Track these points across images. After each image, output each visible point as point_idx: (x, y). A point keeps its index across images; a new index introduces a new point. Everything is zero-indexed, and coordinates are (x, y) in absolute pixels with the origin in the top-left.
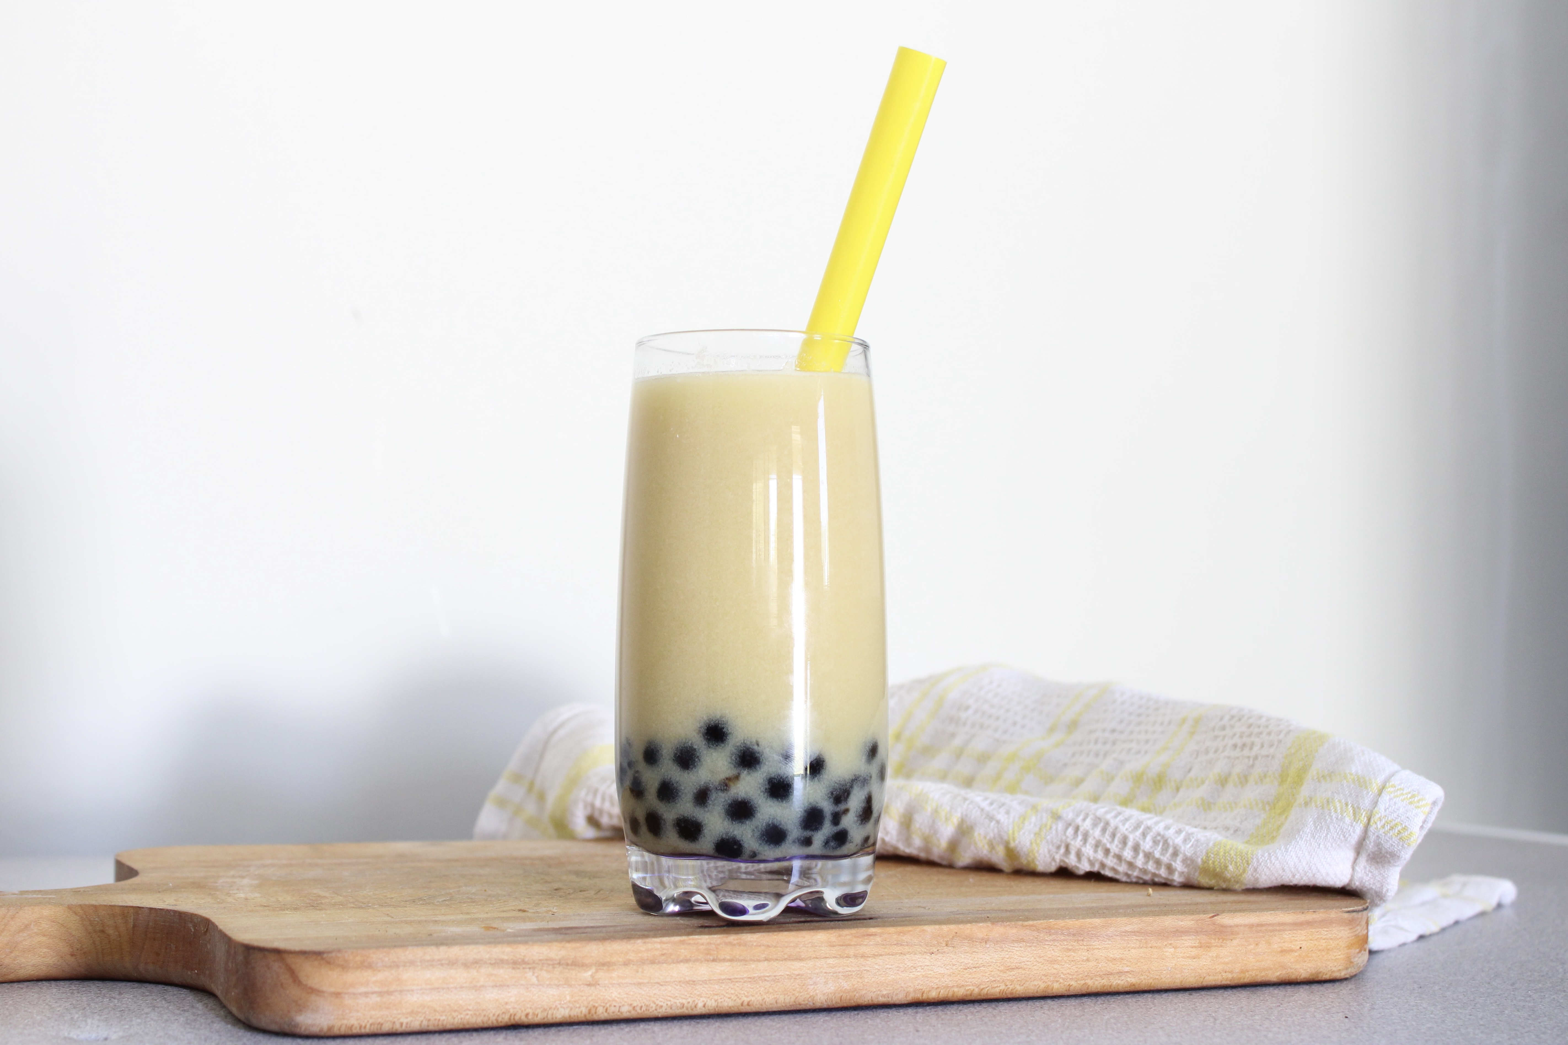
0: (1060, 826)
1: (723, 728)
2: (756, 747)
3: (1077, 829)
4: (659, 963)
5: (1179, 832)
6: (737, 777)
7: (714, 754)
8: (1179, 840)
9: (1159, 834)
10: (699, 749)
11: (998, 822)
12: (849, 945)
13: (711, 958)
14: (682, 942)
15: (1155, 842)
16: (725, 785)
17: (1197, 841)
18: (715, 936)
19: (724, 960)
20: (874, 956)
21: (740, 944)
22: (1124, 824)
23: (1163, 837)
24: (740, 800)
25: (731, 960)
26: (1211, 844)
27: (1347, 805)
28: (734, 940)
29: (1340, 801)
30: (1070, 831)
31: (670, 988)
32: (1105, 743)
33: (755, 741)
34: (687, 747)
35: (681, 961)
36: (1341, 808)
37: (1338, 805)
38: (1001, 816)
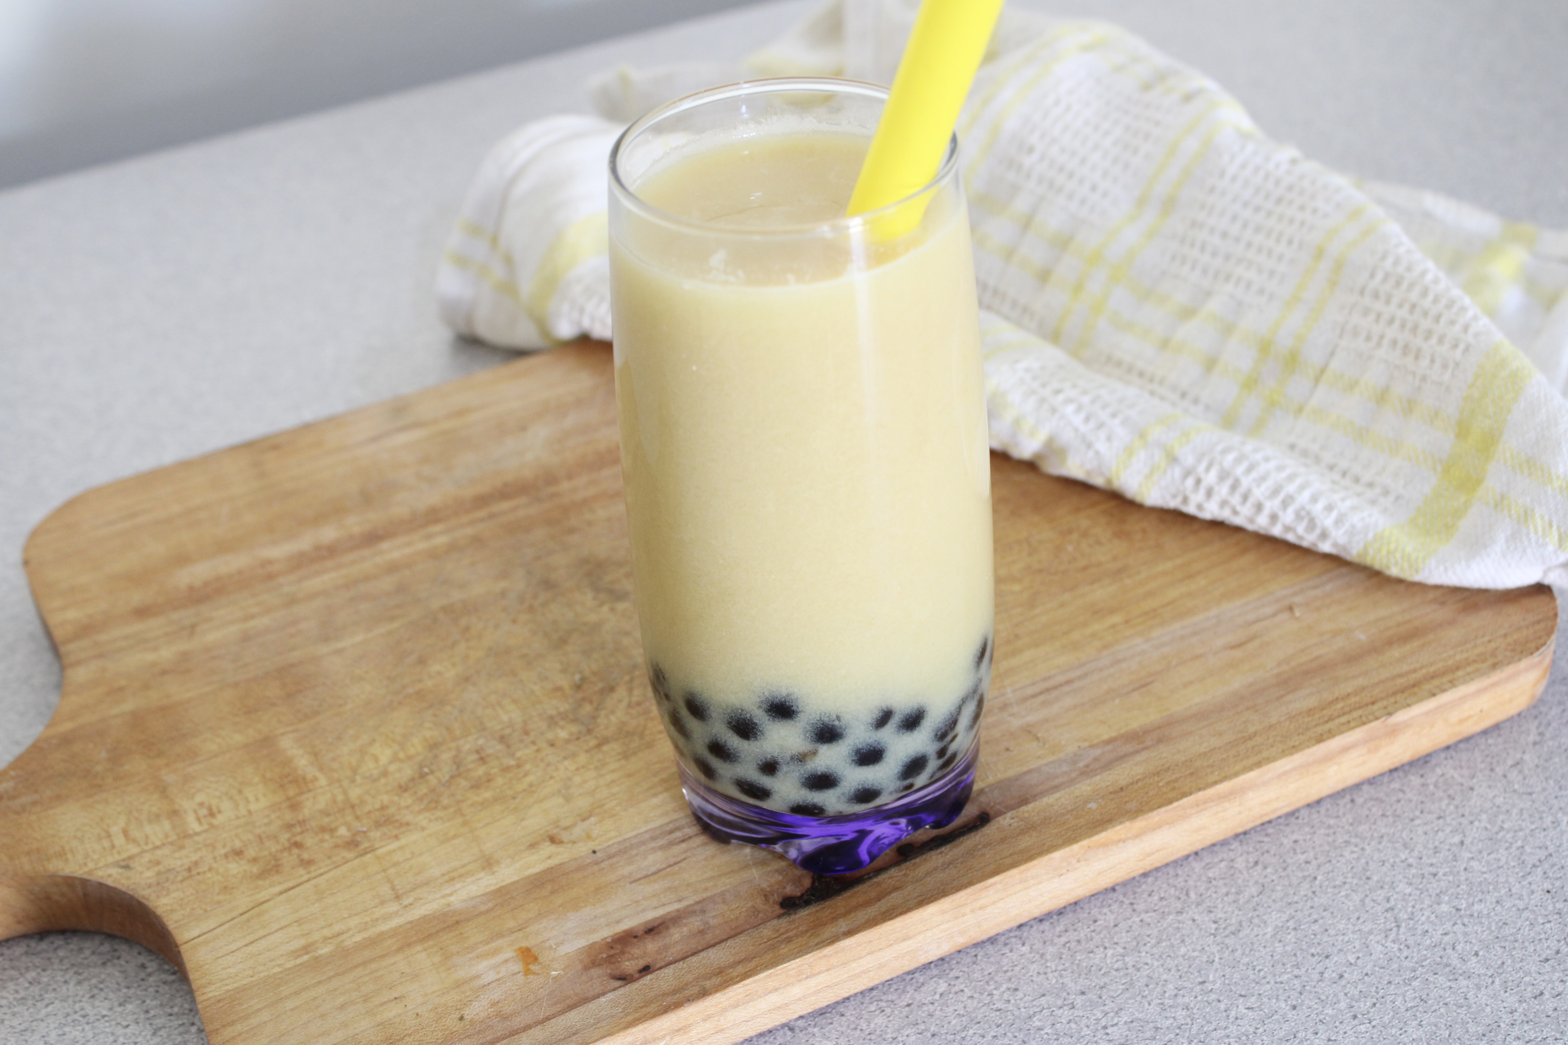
0: (1177, 472)
1: (792, 706)
2: (837, 723)
3: (1198, 482)
4: (744, 1003)
5: (1329, 508)
6: (815, 753)
7: (782, 731)
8: (1328, 522)
9: (1303, 508)
10: (762, 725)
11: (1097, 453)
12: (966, 904)
13: (804, 976)
14: (770, 976)
15: (1298, 516)
16: (801, 758)
17: (1353, 527)
18: (807, 956)
19: (819, 973)
20: (994, 903)
21: (837, 953)
22: (1259, 486)
23: (1309, 513)
24: (819, 773)
25: (827, 970)
26: (1370, 536)
27: (1551, 525)
28: (829, 951)
29: (1542, 518)
30: (1190, 482)
31: (759, 1020)
32: (1214, 254)
33: (834, 717)
34: (744, 719)
35: (770, 992)
36: (1544, 530)
37: (1539, 522)
38: (1101, 446)
